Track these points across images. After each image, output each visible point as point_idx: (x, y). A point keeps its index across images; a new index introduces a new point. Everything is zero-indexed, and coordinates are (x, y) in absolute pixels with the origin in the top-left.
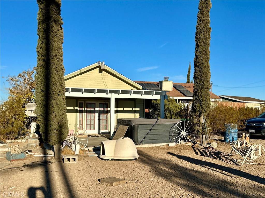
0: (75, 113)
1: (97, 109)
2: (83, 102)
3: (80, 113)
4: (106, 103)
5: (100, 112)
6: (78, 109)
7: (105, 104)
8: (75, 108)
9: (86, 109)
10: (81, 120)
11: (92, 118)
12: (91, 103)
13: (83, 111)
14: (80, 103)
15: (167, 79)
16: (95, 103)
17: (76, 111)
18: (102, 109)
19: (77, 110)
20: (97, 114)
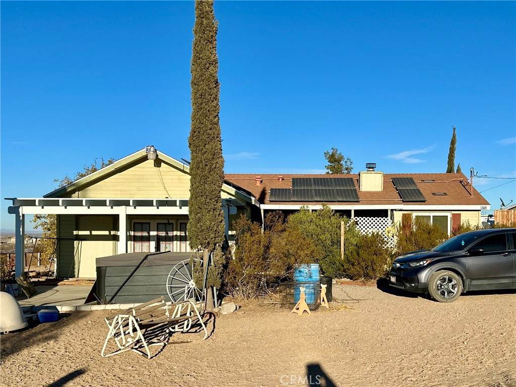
0: (112, 242)
1: (153, 233)
4: (171, 221)
5: (159, 240)
7: (169, 224)
8: (112, 233)
9: (132, 233)
11: (145, 250)
12: (142, 223)
15: (372, 168)
16: (149, 223)
17: (113, 237)
18: (163, 234)
20: (154, 242)
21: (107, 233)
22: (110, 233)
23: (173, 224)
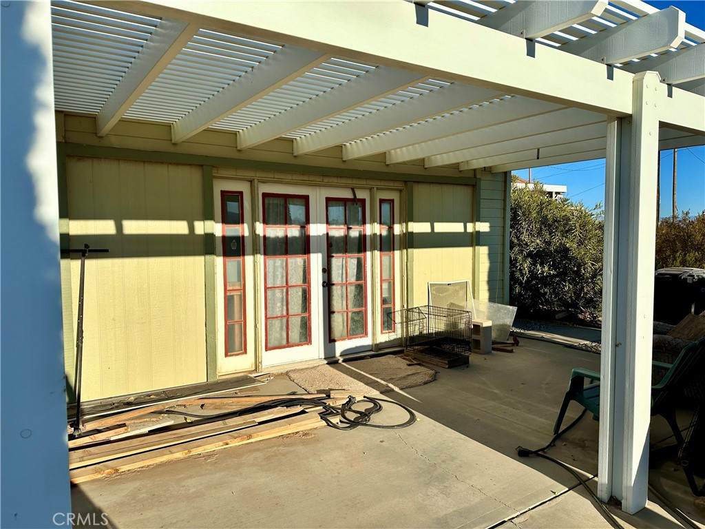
0: (202, 258)
1: (317, 230)
2: (243, 187)
3: (227, 253)
4: (361, 195)
5: (331, 247)
6: (217, 229)
7: (355, 200)
8: (201, 228)
9: (260, 228)
10: (232, 296)
11: (296, 278)
12: (285, 198)
13: (248, 246)
14: (225, 195)
16: (306, 199)
17: (206, 245)
18: (338, 232)
19: (209, 237)
20: (320, 255)
21: (179, 228)
22: (191, 228)
23: (363, 201)
